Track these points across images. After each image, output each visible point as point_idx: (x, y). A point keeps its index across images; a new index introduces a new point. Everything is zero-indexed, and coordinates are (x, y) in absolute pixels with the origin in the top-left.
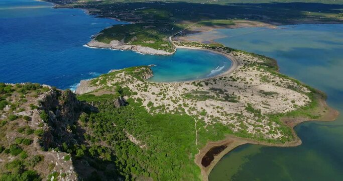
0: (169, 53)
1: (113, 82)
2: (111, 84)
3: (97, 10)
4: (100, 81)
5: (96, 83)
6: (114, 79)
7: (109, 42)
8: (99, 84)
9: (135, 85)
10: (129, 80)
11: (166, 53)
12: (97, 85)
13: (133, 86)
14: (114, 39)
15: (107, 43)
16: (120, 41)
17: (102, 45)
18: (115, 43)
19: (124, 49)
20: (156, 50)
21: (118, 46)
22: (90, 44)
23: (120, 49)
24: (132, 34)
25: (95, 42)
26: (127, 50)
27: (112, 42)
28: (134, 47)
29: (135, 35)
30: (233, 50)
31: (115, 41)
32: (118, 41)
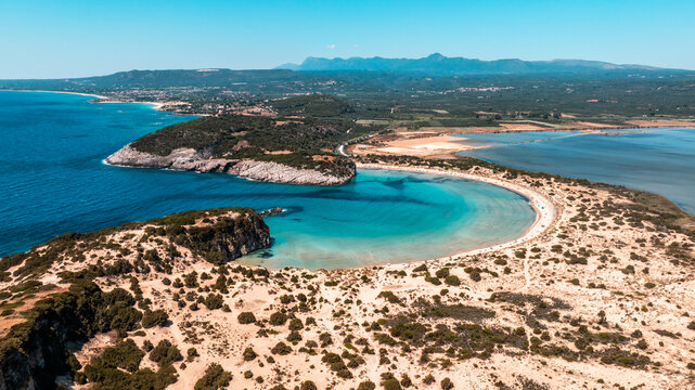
2: (62, 274)
3: (182, 103)
5: (11, 269)
6: (90, 253)
7: (168, 153)
10: (150, 256)
14: (184, 145)
15: (161, 154)
16: (200, 149)
17: (145, 158)
18: (184, 156)
19: (204, 169)
20: (295, 170)
21: (191, 161)
22: (115, 158)
23: (193, 169)
24: (236, 134)
25: (127, 153)
26: (213, 171)
27: (176, 151)
28: (235, 163)
29: (245, 138)
30: (523, 173)
31: (184, 151)
32: (192, 150)
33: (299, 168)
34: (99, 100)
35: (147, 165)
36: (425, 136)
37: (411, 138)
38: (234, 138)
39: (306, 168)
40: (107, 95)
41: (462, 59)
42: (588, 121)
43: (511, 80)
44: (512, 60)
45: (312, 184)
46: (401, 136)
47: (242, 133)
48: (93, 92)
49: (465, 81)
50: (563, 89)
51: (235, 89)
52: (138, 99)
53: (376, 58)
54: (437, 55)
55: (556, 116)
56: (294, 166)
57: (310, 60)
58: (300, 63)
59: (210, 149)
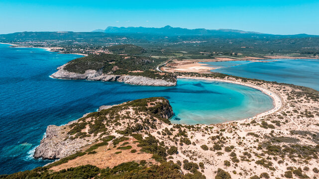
0: (171, 83)
1: (119, 128)
2: (118, 132)
3: (60, 48)
4: (91, 126)
5: (83, 131)
6: (121, 121)
7: (84, 72)
8: (91, 132)
9: (160, 130)
10: (147, 121)
11: (168, 83)
12: (84, 135)
13: (159, 133)
14: (90, 69)
15: (80, 73)
16: (98, 70)
17: (73, 75)
18: (92, 73)
19: (106, 80)
20: (153, 79)
21: (96, 76)
22: (57, 75)
23: (100, 80)
24: (110, 63)
25: (63, 72)
26: (110, 80)
27: (87, 72)
28: (119, 77)
29: (116, 65)
30: (249, 80)
31: (91, 71)
32: (94, 71)
33: (154, 79)
34: (14, 46)
35: (75, 78)
36: (188, 63)
37: (183, 64)
38: (110, 65)
39: (158, 79)
40: (16, 44)
41: (179, 28)
42: (250, 56)
43: (203, 38)
44: (202, 29)
45: (162, 86)
46: (178, 64)
47: (114, 63)
48: (6, 42)
49: (184, 38)
50: (228, 42)
51: (79, 41)
52: (35, 46)
53: (141, 27)
54: (168, 26)
55: (236, 54)
56: (152, 78)
57: (109, 28)
58: (105, 29)
59: (102, 70)
